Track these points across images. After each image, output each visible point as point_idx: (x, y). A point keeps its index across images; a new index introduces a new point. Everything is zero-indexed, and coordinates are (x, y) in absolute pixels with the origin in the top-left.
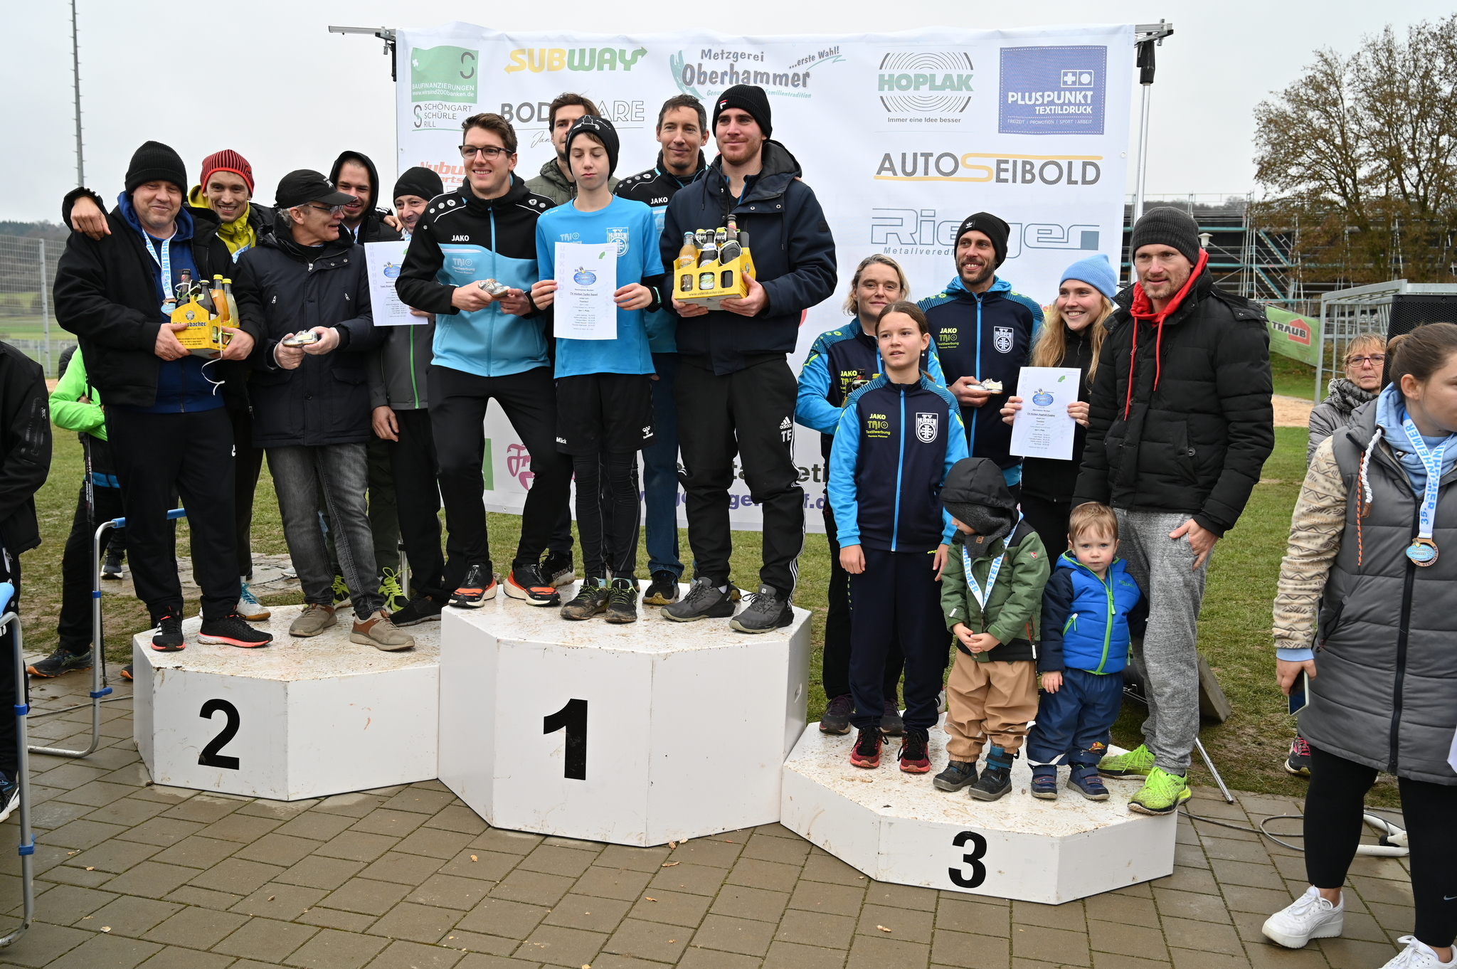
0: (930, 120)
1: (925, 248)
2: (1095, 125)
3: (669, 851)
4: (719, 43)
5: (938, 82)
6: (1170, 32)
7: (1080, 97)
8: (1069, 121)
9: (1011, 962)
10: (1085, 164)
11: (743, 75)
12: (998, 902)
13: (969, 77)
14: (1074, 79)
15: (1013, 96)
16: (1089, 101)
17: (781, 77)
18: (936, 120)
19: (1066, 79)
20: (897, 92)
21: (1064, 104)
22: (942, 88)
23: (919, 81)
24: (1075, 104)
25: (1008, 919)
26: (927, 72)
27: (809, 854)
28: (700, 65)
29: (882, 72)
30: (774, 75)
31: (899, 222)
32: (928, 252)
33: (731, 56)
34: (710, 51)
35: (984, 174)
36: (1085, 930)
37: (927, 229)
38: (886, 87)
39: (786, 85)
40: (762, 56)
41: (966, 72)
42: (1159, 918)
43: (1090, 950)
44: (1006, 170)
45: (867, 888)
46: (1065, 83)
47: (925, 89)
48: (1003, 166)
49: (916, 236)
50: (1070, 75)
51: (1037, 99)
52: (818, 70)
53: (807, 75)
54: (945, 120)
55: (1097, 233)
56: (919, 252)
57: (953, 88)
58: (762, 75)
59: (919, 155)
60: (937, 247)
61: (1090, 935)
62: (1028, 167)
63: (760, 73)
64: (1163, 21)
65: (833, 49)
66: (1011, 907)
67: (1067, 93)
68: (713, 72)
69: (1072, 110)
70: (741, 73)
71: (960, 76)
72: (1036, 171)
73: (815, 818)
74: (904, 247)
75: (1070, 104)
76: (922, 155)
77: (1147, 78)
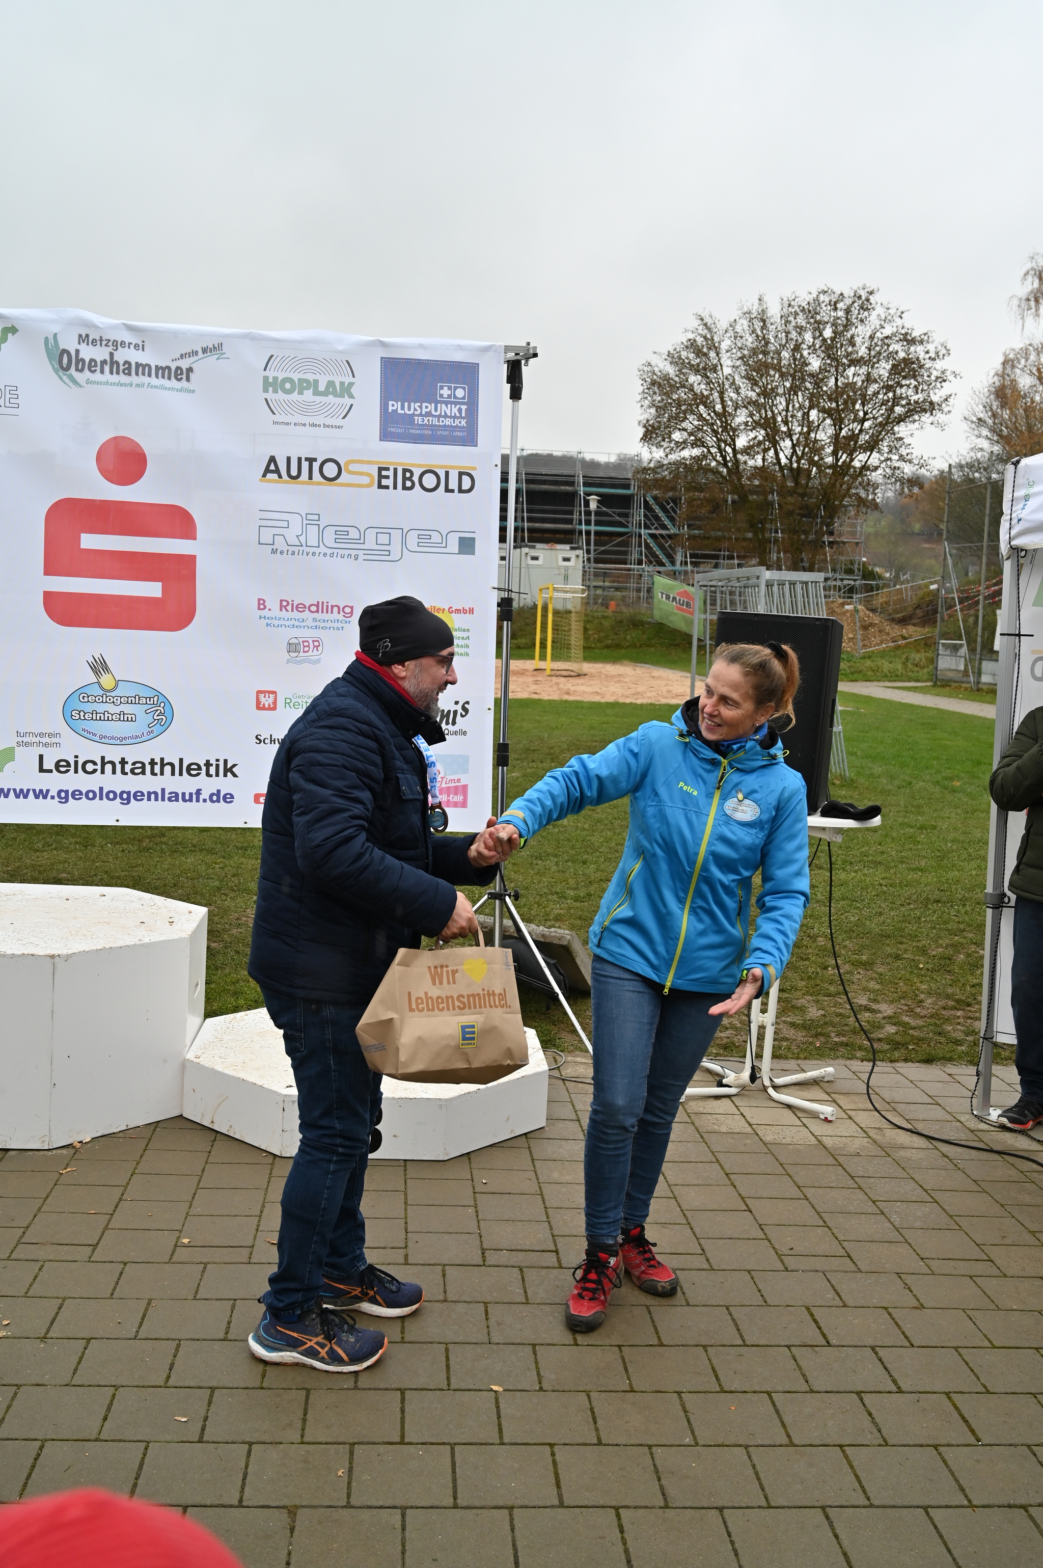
0: (315, 425)
1: (311, 550)
2: (469, 438)
3: (73, 1151)
4: (97, 327)
5: (322, 388)
6: (535, 355)
7: (455, 410)
8: (445, 433)
9: (406, 1209)
10: (461, 474)
11: (124, 365)
12: (393, 1163)
13: (351, 384)
14: (449, 392)
15: (393, 405)
16: (463, 415)
17: (163, 369)
18: (319, 426)
19: (442, 392)
20: (281, 395)
21: (439, 416)
22: (325, 394)
23: (303, 385)
24: (451, 417)
25: (403, 1177)
26: (311, 377)
27: (214, 1140)
28: (77, 351)
29: (267, 373)
30: (156, 366)
31: (285, 524)
32: (314, 554)
33: (110, 344)
34: (87, 336)
35: (366, 480)
36: (470, 1177)
37: (313, 531)
38: (271, 389)
39: (169, 378)
40: (143, 346)
41: (348, 379)
42: (533, 1162)
43: (475, 1193)
44: (387, 477)
45: (273, 1164)
46: (441, 396)
47: (308, 394)
48: (384, 473)
49: (303, 539)
50: (446, 388)
51: (415, 410)
52: (203, 366)
53: (190, 370)
54: (328, 426)
55: (474, 539)
56: (305, 553)
57: (335, 395)
58: (144, 366)
59: (303, 460)
60: (323, 549)
61: (475, 1180)
62: (408, 475)
63: (141, 364)
64: (528, 344)
65: (216, 346)
66: (405, 1166)
67: (443, 405)
68: (92, 360)
69: (448, 422)
70: (121, 363)
71: (342, 383)
72: (416, 479)
73: (219, 1105)
74: (291, 549)
75: (446, 416)
76: (307, 459)
77: (516, 394)
